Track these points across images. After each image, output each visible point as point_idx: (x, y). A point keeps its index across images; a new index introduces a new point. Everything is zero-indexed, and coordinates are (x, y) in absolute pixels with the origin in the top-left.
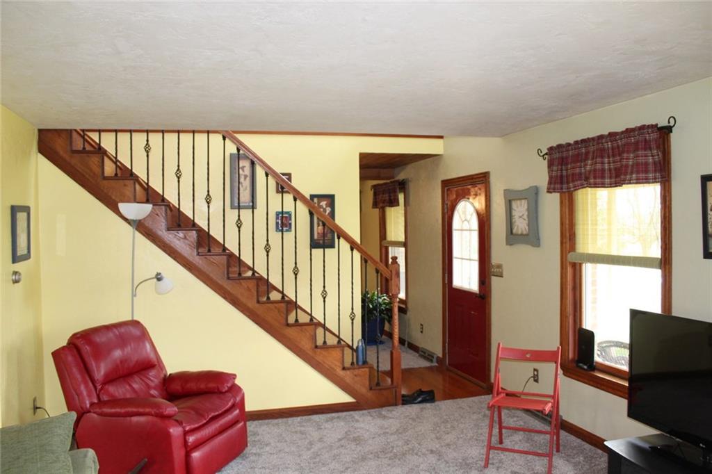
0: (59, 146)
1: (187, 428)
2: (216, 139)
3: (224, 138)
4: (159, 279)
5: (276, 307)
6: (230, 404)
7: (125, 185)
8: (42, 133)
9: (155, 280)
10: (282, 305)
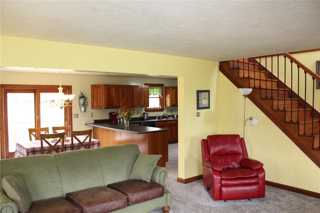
0: (225, 67)
1: (223, 177)
2: (282, 58)
3: (285, 57)
4: (251, 120)
5: (307, 139)
6: (254, 175)
7: (246, 81)
8: (221, 63)
9: (250, 120)
10: (311, 138)
